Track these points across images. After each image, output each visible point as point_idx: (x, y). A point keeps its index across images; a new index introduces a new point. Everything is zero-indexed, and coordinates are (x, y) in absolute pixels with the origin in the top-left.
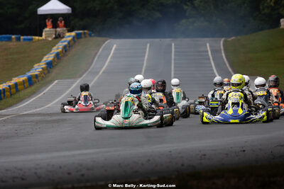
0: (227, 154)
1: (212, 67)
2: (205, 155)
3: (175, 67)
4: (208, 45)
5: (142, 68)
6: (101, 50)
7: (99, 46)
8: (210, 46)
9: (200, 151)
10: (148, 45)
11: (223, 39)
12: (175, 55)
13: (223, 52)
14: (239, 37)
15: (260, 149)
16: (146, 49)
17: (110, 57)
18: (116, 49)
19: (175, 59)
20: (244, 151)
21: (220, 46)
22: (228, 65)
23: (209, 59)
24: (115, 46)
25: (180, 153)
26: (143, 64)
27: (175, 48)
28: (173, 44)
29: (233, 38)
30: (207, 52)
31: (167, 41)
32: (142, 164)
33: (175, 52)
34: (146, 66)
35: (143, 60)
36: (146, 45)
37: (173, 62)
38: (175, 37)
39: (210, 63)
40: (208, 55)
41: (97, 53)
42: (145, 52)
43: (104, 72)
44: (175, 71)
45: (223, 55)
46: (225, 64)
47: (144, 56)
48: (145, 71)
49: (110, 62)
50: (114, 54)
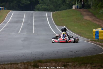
0: (52, 54)
1: (47, 22)
2: (44, 54)
3: (34, 22)
4: (46, 14)
5: (22, 22)
6: (8, 14)
7: (7, 13)
8: (47, 15)
9: (42, 52)
10: (25, 13)
11: (52, 12)
12: (35, 17)
13: (52, 17)
14: (58, 12)
15: (64, 53)
16: (24, 15)
17: (11, 17)
18: (13, 14)
19: (34, 19)
20: (58, 53)
21: (51, 15)
22: (53, 22)
23: (47, 19)
24: (13, 13)
25: (35, 53)
26: (23, 20)
27: (35, 15)
28: (34, 13)
29: (56, 12)
30: (46, 16)
31: (32, 12)
32: (21, 57)
33: (35, 16)
34: (24, 21)
35: (23, 19)
36: (24, 13)
37: (34, 20)
38: (35, 11)
39: (47, 21)
40: (46, 18)
41: (6, 16)
42: (24, 16)
43: (9, 23)
44: (34, 23)
45: (52, 18)
46: (52, 21)
47: (23, 17)
48: (24, 22)
49: (11, 19)
50: (13, 16)
